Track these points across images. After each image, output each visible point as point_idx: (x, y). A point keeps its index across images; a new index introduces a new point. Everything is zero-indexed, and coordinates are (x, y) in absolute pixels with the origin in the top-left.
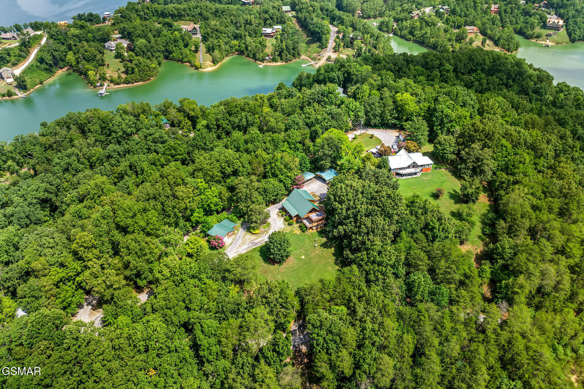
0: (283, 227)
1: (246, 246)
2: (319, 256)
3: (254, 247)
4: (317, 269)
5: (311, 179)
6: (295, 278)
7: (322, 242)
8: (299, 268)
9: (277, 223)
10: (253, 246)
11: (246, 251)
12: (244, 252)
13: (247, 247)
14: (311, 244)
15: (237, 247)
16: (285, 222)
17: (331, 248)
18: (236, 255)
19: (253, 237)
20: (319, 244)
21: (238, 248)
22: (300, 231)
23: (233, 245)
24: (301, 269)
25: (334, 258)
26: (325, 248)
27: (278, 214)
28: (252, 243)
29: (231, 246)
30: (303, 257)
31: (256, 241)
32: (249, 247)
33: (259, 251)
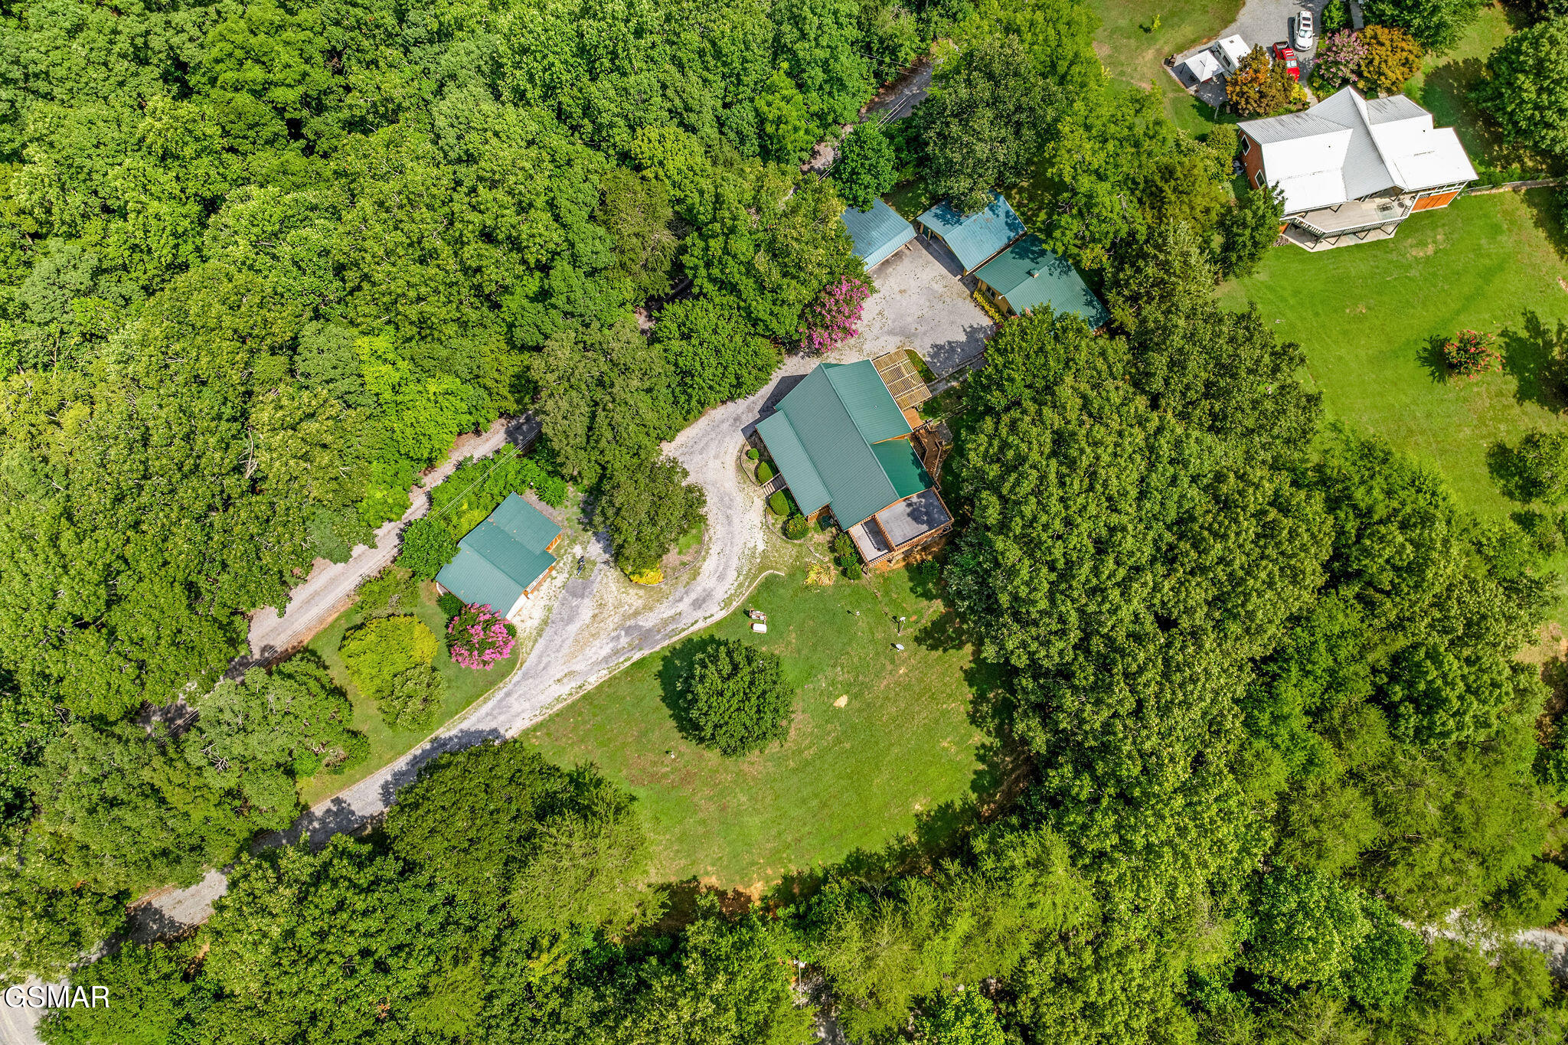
0: (761, 547)
1: (601, 649)
2: (907, 687)
3: (637, 656)
4: (896, 750)
5: (898, 255)
6: (804, 801)
7: (926, 622)
8: (821, 756)
9: (736, 520)
10: (632, 648)
11: (604, 674)
12: (594, 680)
13: (607, 650)
14: (879, 636)
15: (565, 650)
16: (771, 519)
17: (960, 647)
18: (564, 690)
19: (634, 598)
20: (913, 632)
21: (573, 655)
22: (834, 571)
23: (549, 631)
24: (829, 758)
25: (969, 693)
26: (934, 647)
27: (740, 468)
28: (628, 631)
29: (541, 642)
30: (842, 702)
31: (648, 621)
32: (616, 652)
33: (660, 675)
